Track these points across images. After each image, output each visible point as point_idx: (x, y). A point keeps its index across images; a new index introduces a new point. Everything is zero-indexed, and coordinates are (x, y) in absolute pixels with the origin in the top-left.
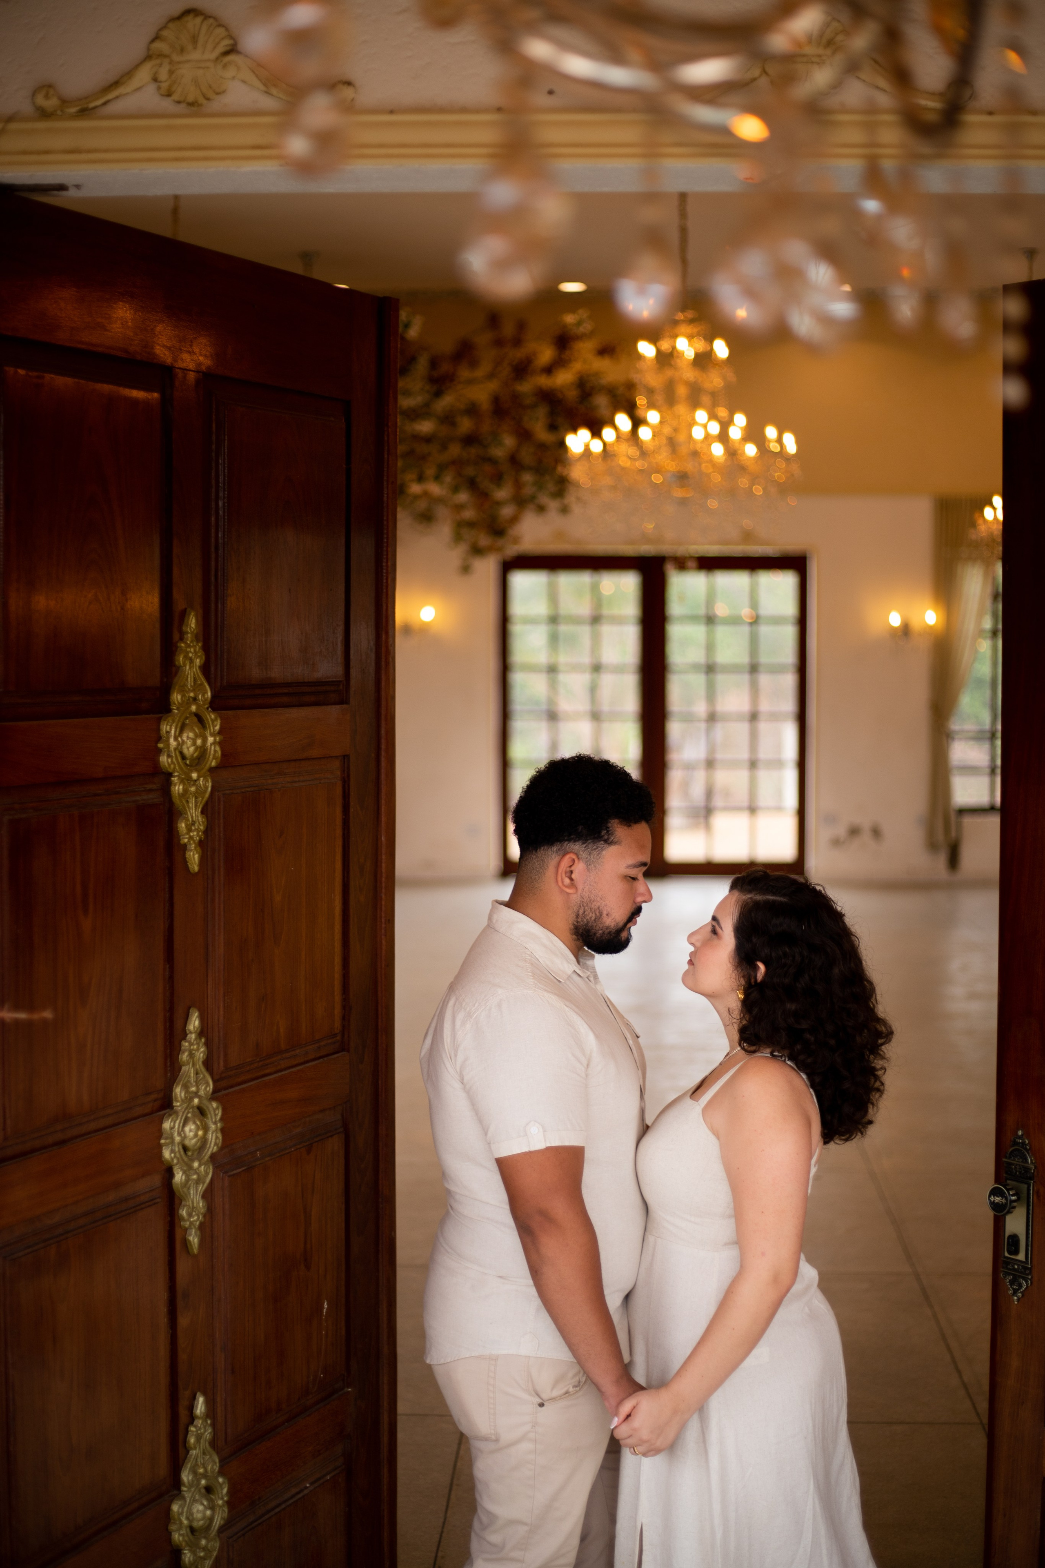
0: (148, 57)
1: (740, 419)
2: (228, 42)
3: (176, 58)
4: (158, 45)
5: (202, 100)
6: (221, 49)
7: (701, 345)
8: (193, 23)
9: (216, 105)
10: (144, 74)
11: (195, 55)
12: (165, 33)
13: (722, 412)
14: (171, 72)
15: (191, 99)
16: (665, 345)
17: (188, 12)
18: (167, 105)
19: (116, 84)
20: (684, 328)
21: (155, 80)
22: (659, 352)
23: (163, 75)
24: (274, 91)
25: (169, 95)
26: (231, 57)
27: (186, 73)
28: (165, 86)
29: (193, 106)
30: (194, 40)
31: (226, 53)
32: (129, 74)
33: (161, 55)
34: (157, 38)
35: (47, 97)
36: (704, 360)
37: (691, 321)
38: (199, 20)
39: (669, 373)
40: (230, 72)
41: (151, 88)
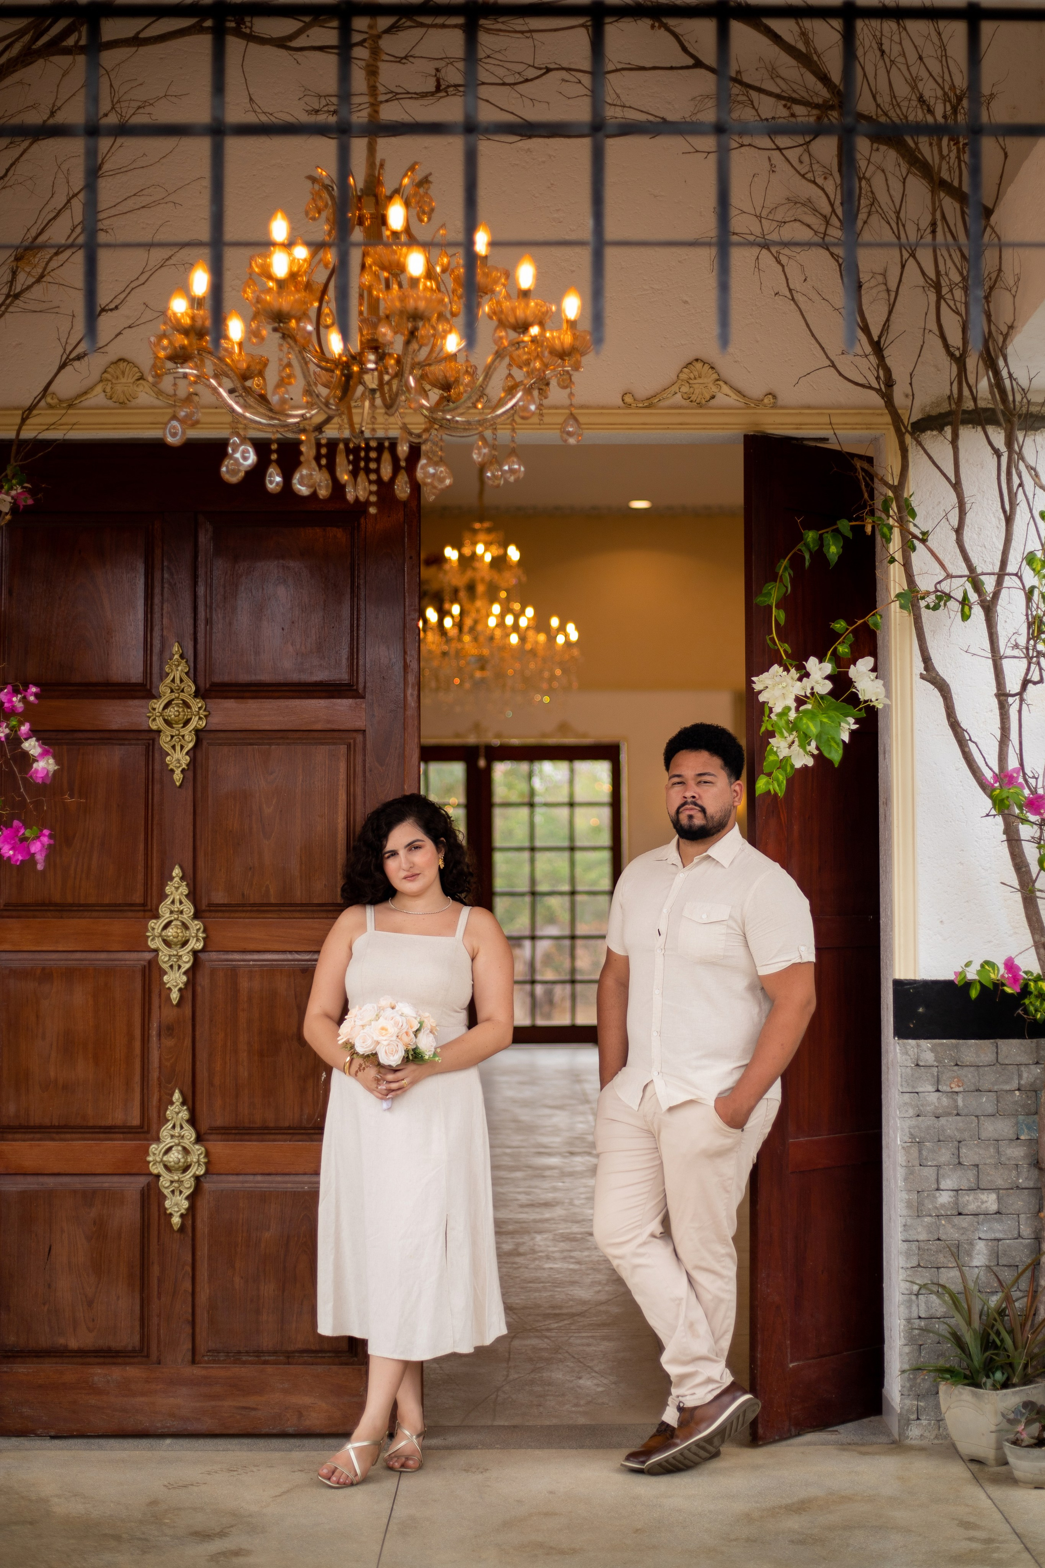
0: (101, 381)
1: (530, 612)
2: (139, 374)
3: (114, 381)
4: (106, 375)
5: (126, 401)
6: (136, 377)
7: (496, 551)
8: (122, 365)
9: (134, 403)
10: (99, 389)
11: (123, 380)
12: (109, 370)
13: (517, 606)
14: (112, 388)
15: (121, 401)
16: (467, 551)
17: (120, 360)
18: (110, 403)
19: (85, 393)
20: (482, 536)
21: (104, 391)
22: (461, 556)
23: (108, 390)
24: (161, 398)
25: (111, 399)
26: (141, 381)
27: (119, 388)
28: (109, 394)
29: (122, 404)
30: (123, 373)
31: (138, 380)
32: (92, 388)
33: (107, 380)
34: (105, 372)
35: (52, 399)
36: (499, 562)
37: (489, 531)
38: (125, 364)
39: (469, 574)
40: (141, 388)
41: (103, 394)
